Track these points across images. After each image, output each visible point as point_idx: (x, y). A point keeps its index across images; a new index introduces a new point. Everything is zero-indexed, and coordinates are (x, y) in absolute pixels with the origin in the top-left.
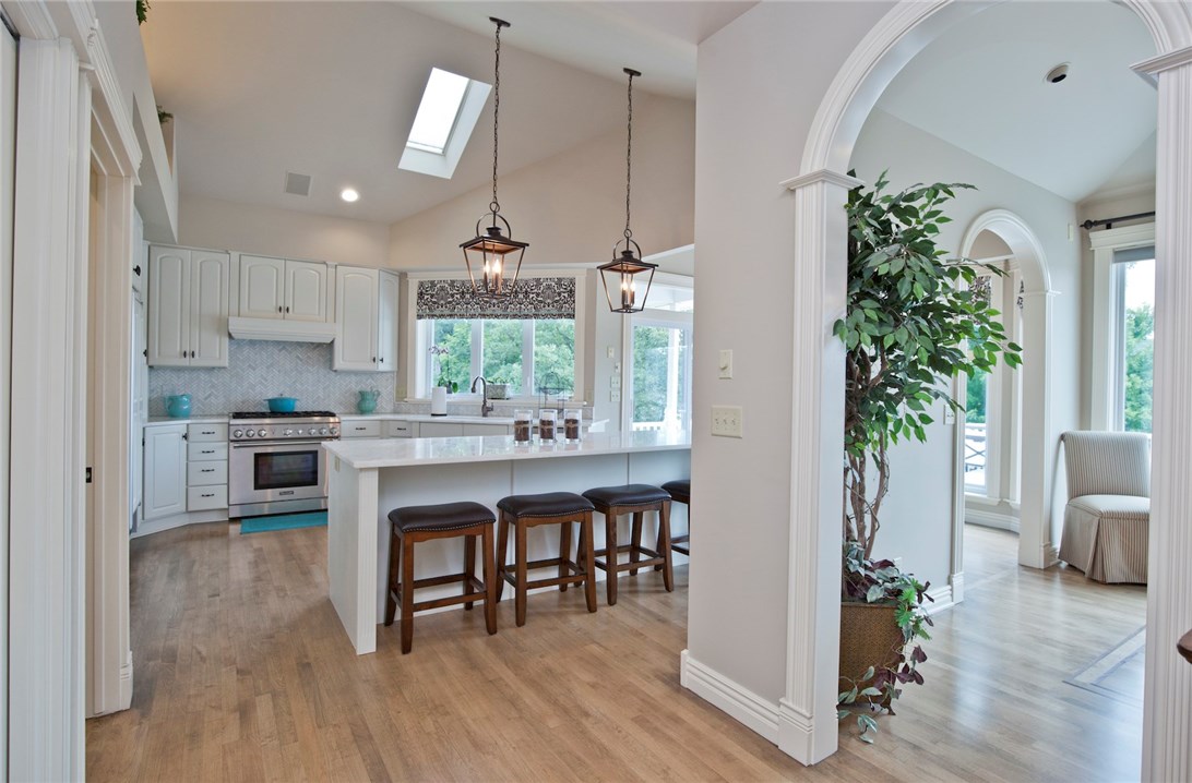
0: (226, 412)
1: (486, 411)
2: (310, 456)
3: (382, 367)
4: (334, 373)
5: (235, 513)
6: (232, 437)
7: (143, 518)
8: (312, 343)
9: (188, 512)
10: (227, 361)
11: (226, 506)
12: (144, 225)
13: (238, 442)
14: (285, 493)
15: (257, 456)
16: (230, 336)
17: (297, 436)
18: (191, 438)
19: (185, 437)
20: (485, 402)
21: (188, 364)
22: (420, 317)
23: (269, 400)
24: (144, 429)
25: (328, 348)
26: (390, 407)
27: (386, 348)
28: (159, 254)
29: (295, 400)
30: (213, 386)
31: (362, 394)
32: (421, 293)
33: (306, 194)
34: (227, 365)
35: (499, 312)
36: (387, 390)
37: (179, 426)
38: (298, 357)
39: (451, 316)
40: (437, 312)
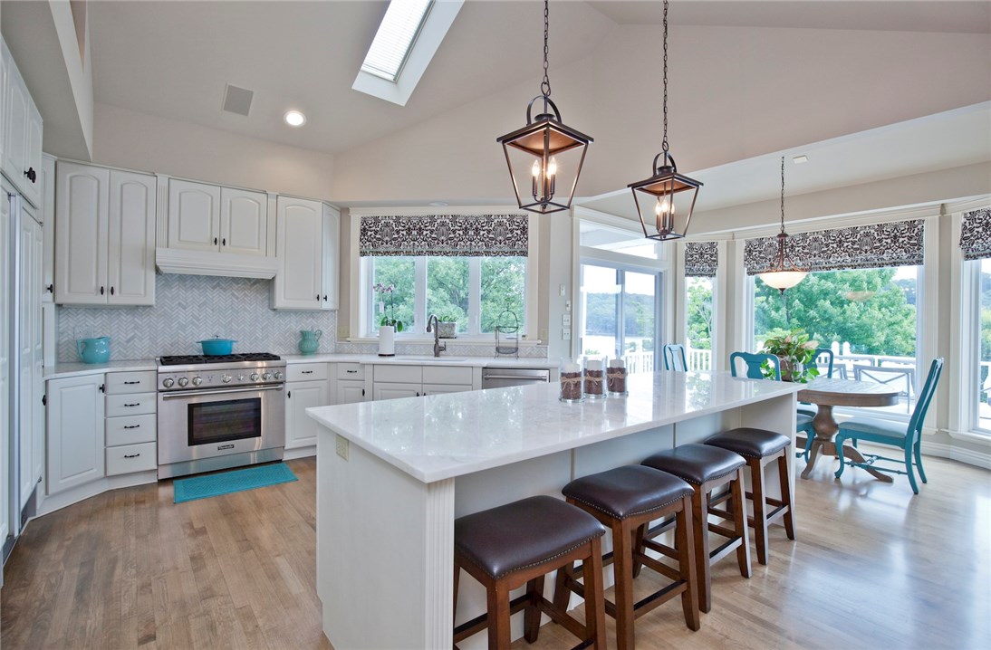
0: (152, 356)
1: (438, 351)
2: (252, 404)
3: (326, 305)
4: (272, 313)
5: (165, 474)
6: (161, 387)
7: (47, 493)
8: (249, 279)
9: (107, 477)
10: (154, 298)
11: (156, 468)
12: (44, 123)
13: (169, 391)
14: (224, 447)
15: (191, 407)
16: (157, 270)
17: (238, 383)
18: (109, 389)
19: (103, 389)
20: (437, 341)
21: (105, 302)
22: (363, 254)
23: (203, 342)
24: (47, 382)
25: (268, 284)
26: (331, 348)
27: (329, 286)
28: (67, 173)
29: (232, 342)
30: (136, 327)
31: (304, 334)
32: (364, 229)
33: (246, 113)
34: (153, 303)
35: (448, 249)
36: (327, 327)
37: (95, 375)
38: (233, 295)
39: (396, 253)
40: (381, 249)
